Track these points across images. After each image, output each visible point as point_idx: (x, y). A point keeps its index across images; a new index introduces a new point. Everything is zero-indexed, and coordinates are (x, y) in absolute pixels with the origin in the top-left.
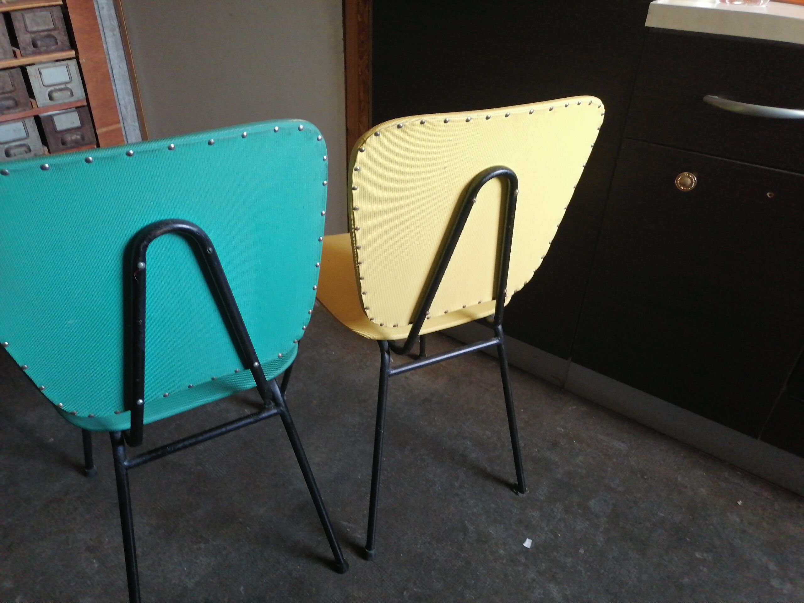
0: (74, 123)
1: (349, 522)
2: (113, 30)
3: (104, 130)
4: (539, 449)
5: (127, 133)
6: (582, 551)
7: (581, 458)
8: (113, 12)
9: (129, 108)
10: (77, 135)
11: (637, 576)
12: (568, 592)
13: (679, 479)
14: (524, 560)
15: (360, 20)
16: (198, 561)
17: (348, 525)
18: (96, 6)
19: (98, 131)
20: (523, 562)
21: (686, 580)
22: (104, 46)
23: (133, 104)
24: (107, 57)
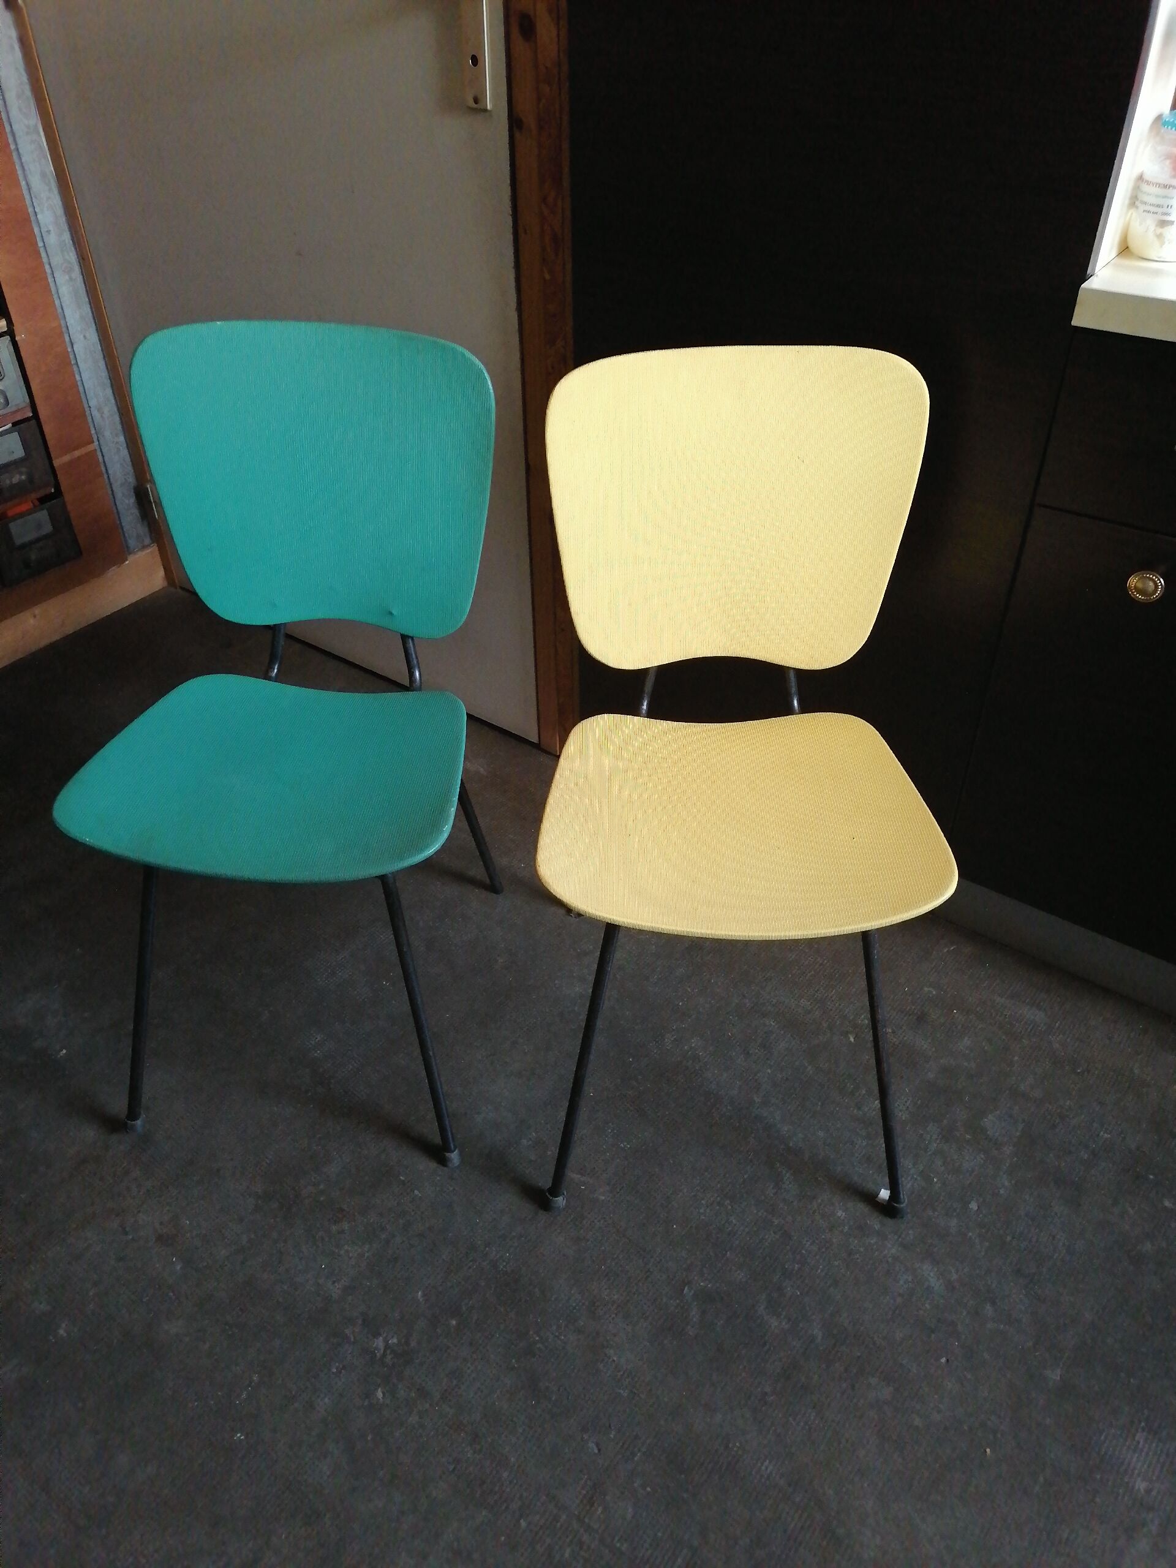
0: (13, 452)
1: (582, 1175)
2: (69, 271)
3: (67, 458)
4: (894, 1028)
5: (106, 459)
6: (974, 1206)
7: (967, 1041)
8: (67, 236)
9: (106, 410)
10: (21, 474)
11: (1067, 1244)
12: (955, 1277)
13: (1136, 1071)
14: (879, 1226)
15: (547, 277)
16: (342, 1252)
17: (581, 1179)
18: (36, 230)
19: (57, 463)
20: (877, 1229)
21: (1148, 1247)
22: (57, 302)
23: (113, 401)
24: (62, 322)
